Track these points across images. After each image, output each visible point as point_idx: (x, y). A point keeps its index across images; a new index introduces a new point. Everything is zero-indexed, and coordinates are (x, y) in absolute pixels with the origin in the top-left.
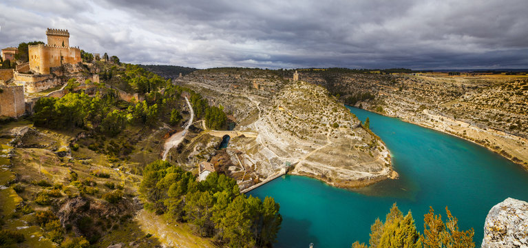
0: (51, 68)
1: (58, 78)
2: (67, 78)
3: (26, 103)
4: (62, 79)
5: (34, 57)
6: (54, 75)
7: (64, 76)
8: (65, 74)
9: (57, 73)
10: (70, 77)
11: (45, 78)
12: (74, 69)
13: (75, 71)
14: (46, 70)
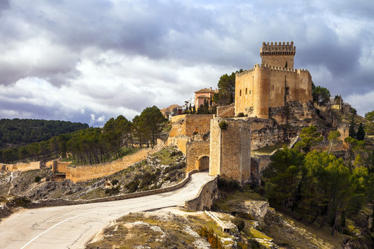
0: (270, 109)
1: (279, 128)
2: (294, 128)
3: (252, 159)
4: (285, 130)
5: (243, 92)
6: (275, 123)
7: (288, 125)
8: (290, 121)
9: (278, 119)
10: (298, 128)
11: (262, 126)
12: (306, 112)
13: (305, 117)
14: (263, 111)
